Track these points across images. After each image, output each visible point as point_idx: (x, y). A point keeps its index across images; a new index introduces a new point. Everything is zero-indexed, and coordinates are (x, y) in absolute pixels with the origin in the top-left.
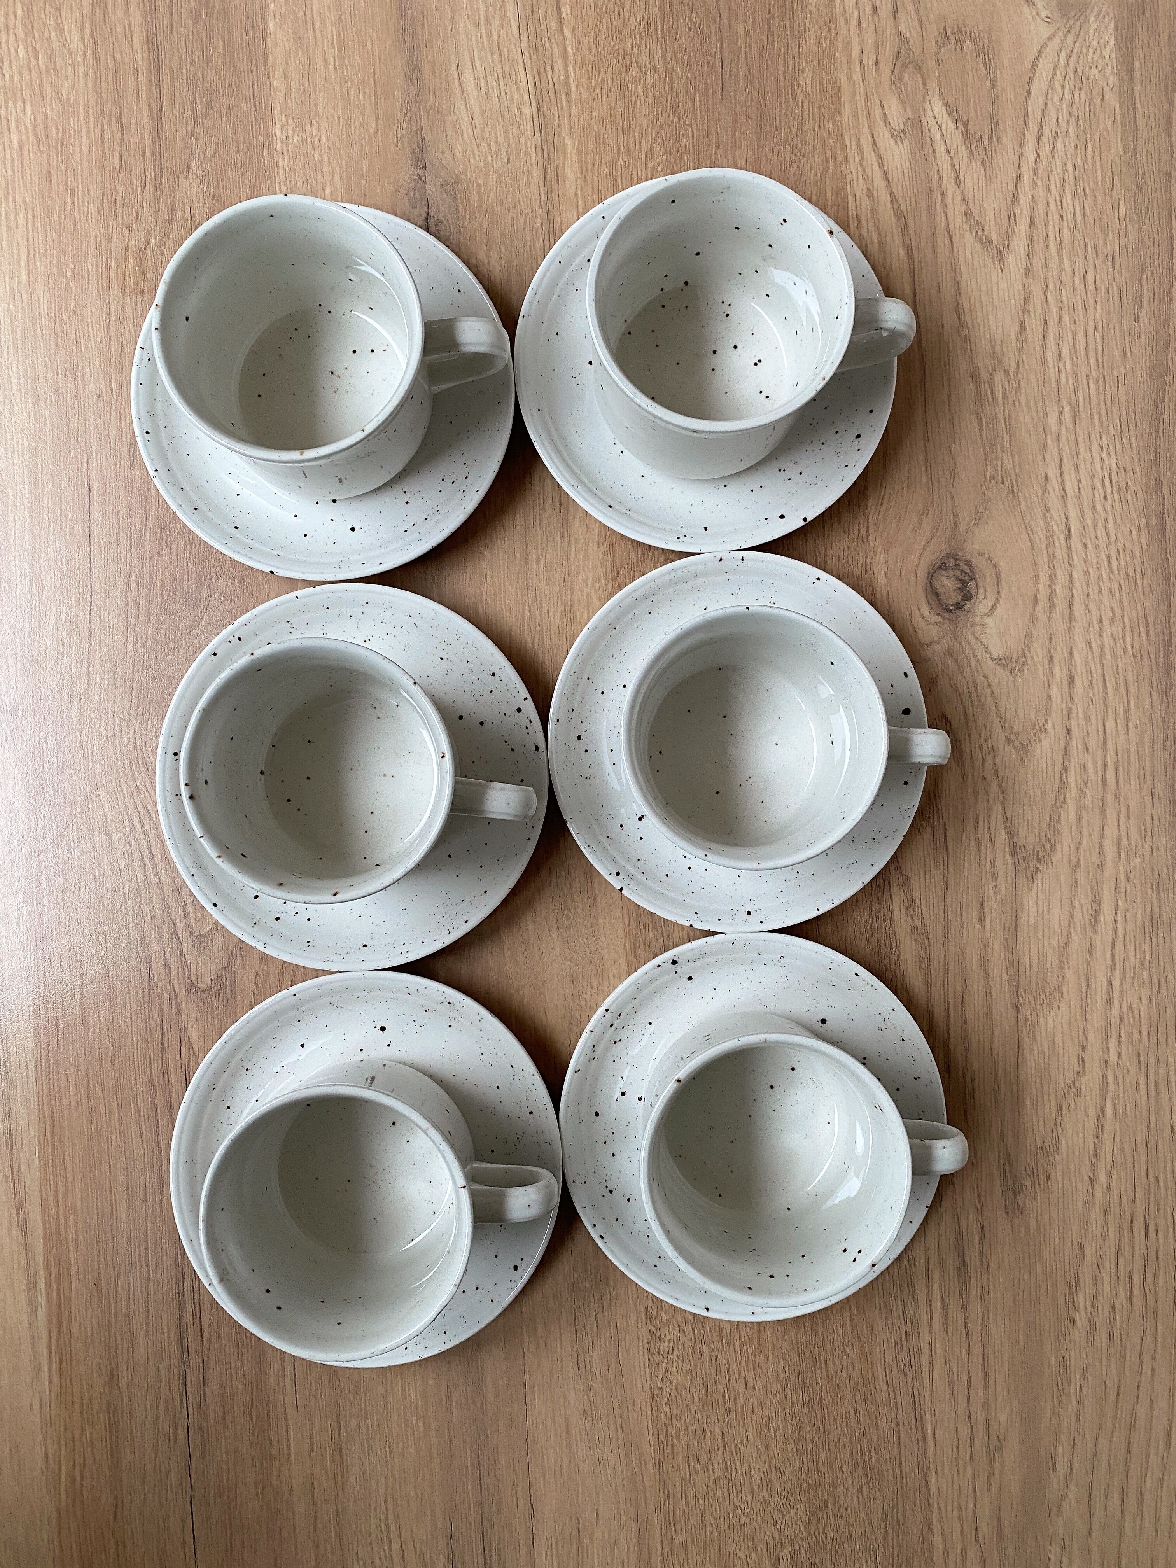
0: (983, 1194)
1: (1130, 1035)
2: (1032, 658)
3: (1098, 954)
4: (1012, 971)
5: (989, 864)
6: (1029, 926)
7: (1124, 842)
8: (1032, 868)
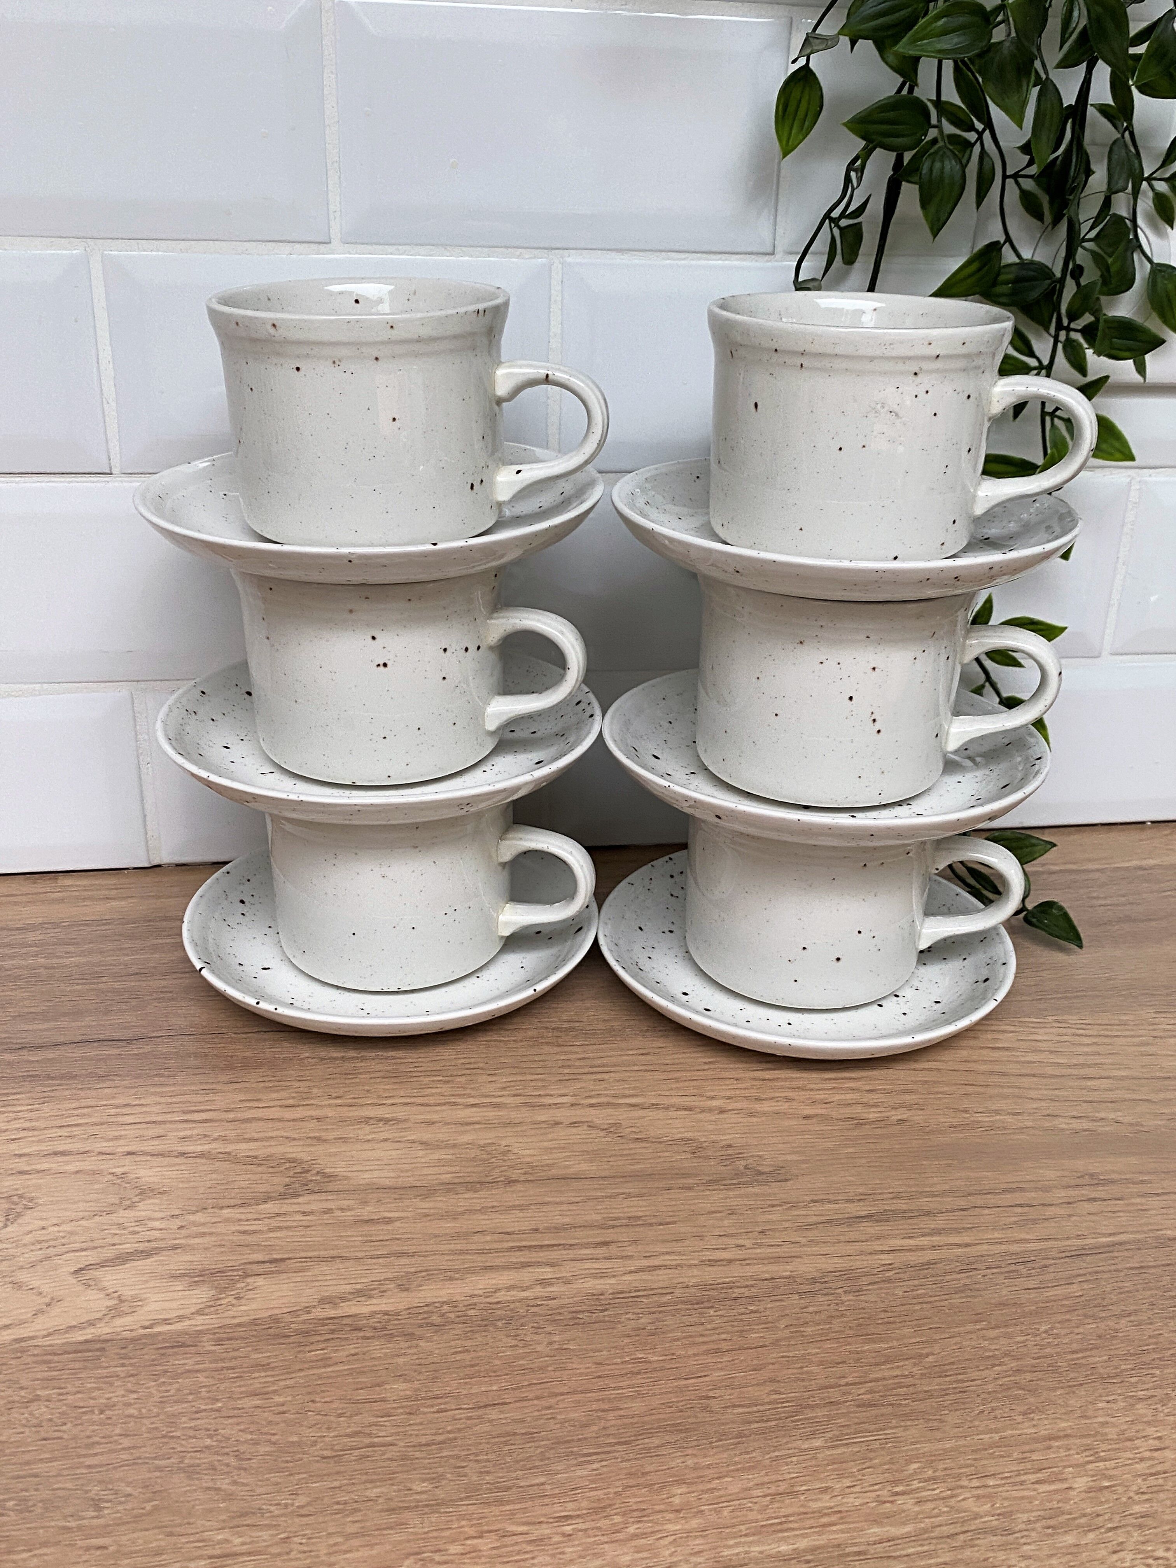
0: (769, 1203)
1: (535, 1088)
2: (17, 1190)
3: (434, 1117)
4: (460, 1189)
5: (308, 1218)
6: (399, 1177)
7: (291, 1102)
8: (318, 1178)
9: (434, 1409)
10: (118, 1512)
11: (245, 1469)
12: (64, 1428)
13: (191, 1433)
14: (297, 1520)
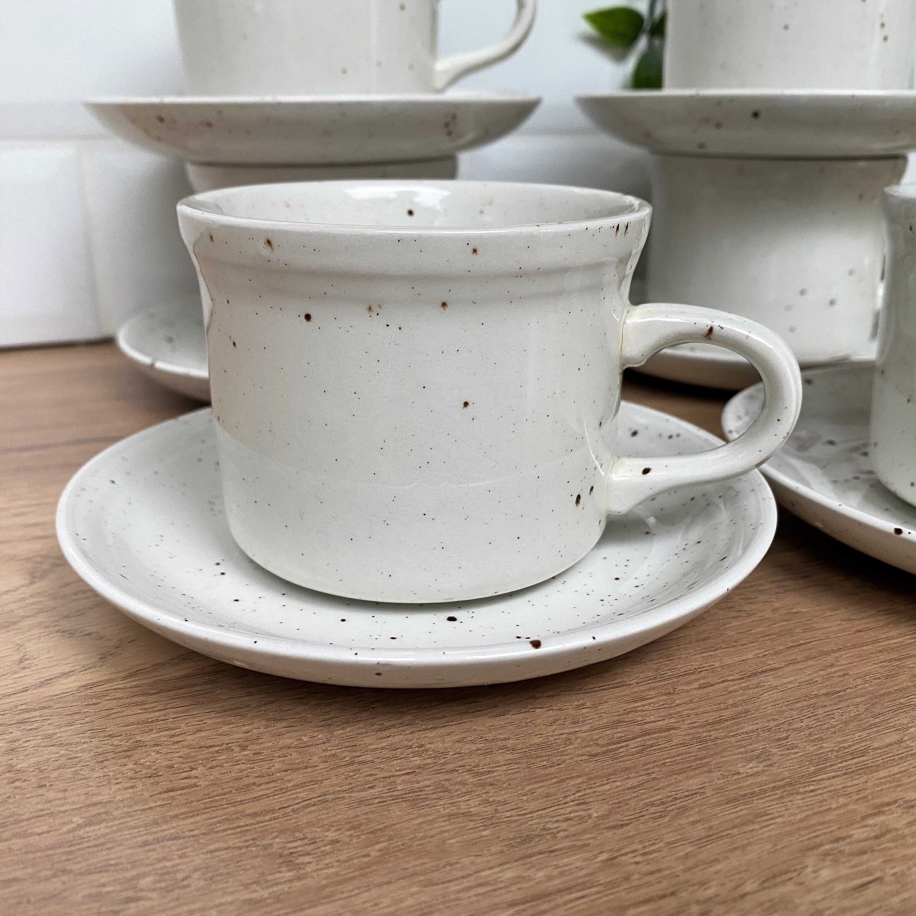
9: (696, 685)
10: (327, 866)
11: (492, 784)
12: (193, 773)
13: (388, 754)
14: (609, 834)
